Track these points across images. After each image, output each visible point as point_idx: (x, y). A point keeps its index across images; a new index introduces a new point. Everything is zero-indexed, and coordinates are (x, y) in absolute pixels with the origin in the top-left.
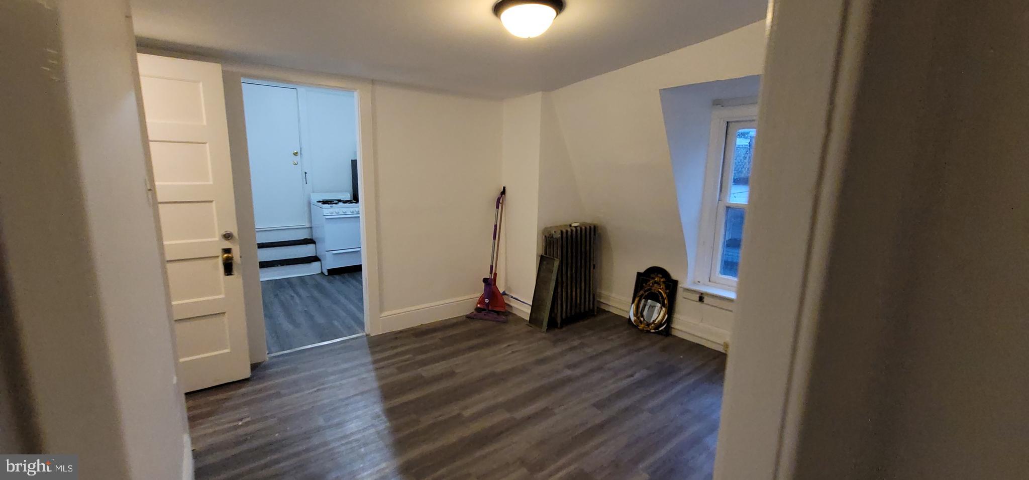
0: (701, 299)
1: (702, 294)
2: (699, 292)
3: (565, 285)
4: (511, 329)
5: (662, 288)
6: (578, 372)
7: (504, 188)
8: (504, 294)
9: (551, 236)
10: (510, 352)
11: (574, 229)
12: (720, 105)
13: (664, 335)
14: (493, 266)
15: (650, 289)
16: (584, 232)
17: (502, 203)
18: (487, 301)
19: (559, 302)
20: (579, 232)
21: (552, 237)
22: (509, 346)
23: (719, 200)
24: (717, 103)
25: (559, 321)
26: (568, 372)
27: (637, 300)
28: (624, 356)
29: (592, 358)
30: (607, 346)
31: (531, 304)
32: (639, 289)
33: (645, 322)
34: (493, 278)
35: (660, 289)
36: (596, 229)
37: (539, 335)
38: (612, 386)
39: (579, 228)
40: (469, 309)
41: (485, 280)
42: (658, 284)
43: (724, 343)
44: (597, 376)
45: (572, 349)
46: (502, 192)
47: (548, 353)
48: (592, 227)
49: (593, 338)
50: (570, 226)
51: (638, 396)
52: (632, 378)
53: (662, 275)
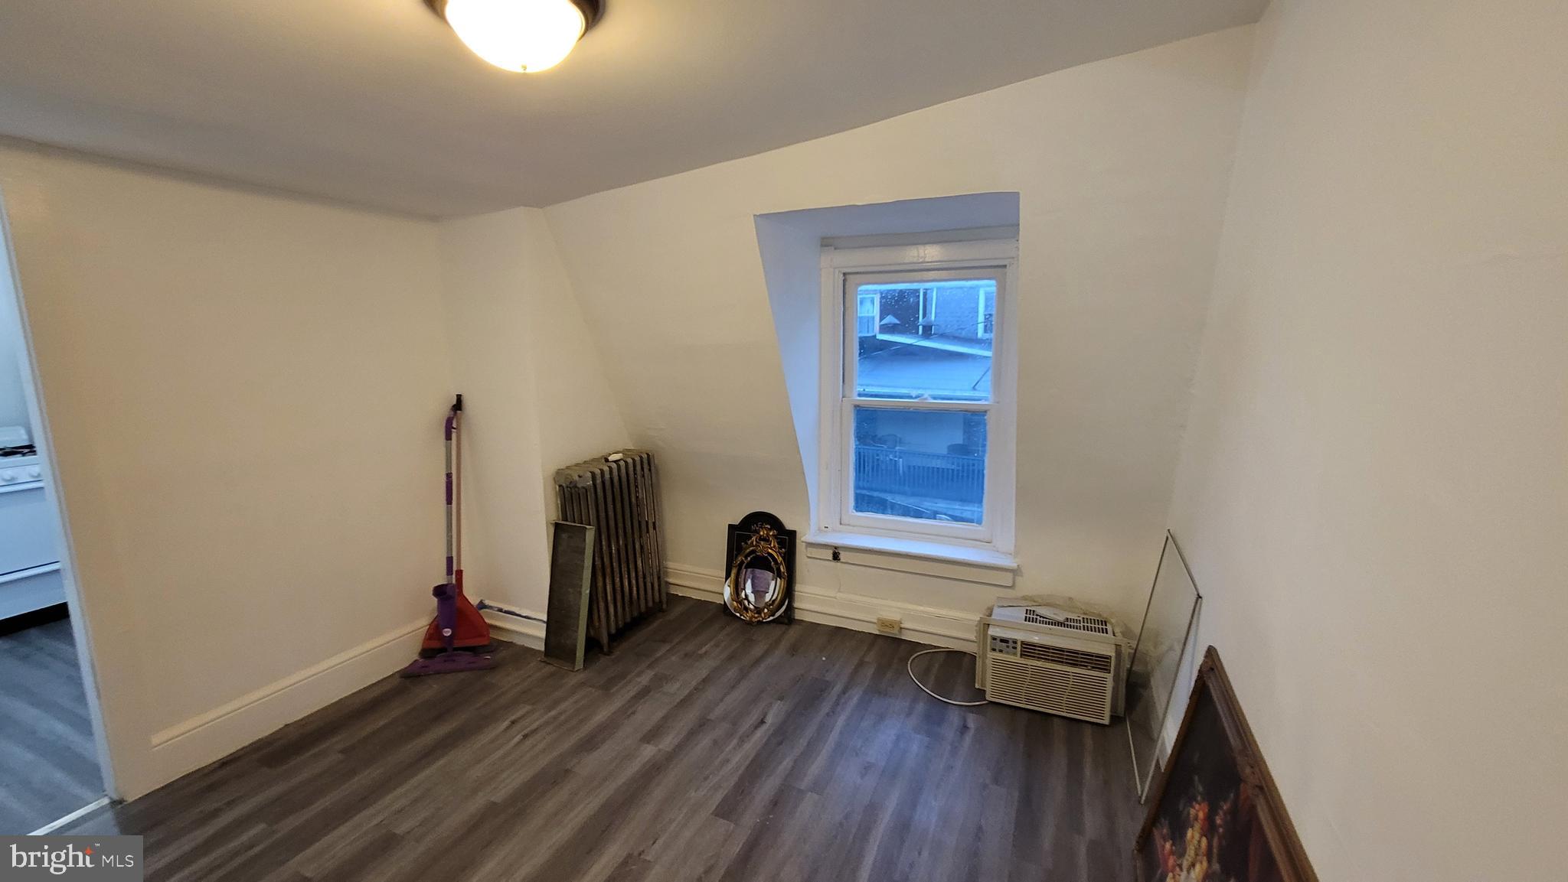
0: (836, 557)
1: (836, 548)
2: (831, 546)
3: (608, 570)
4: (509, 681)
5: (774, 546)
6: (668, 742)
7: (459, 397)
8: (482, 605)
9: (573, 486)
10: (519, 737)
11: (614, 466)
12: (831, 246)
13: (786, 624)
14: (452, 557)
15: (753, 552)
16: (631, 469)
17: (458, 429)
18: (447, 632)
19: (602, 605)
20: (623, 470)
21: (576, 487)
22: (513, 722)
23: (843, 397)
24: (827, 243)
25: (605, 639)
26: (649, 751)
27: (734, 572)
28: (738, 682)
29: (685, 703)
30: (703, 669)
31: (545, 620)
32: (735, 553)
33: (751, 607)
34: (454, 582)
35: (771, 549)
36: (652, 460)
37: (573, 680)
38: (739, 756)
39: (622, 463)
40: (407, 655)
41: (439, 591)
42: (766, 540)
43: (879, 619)
44: (705, 742)
45: (644, 693)
46: (454, 406)
47: (602, 715)
48: (645, 456)
49: (673, 658)
50: (607, 460)
51: (787, 763)
52: (764, 727)
53: (770, 525)
